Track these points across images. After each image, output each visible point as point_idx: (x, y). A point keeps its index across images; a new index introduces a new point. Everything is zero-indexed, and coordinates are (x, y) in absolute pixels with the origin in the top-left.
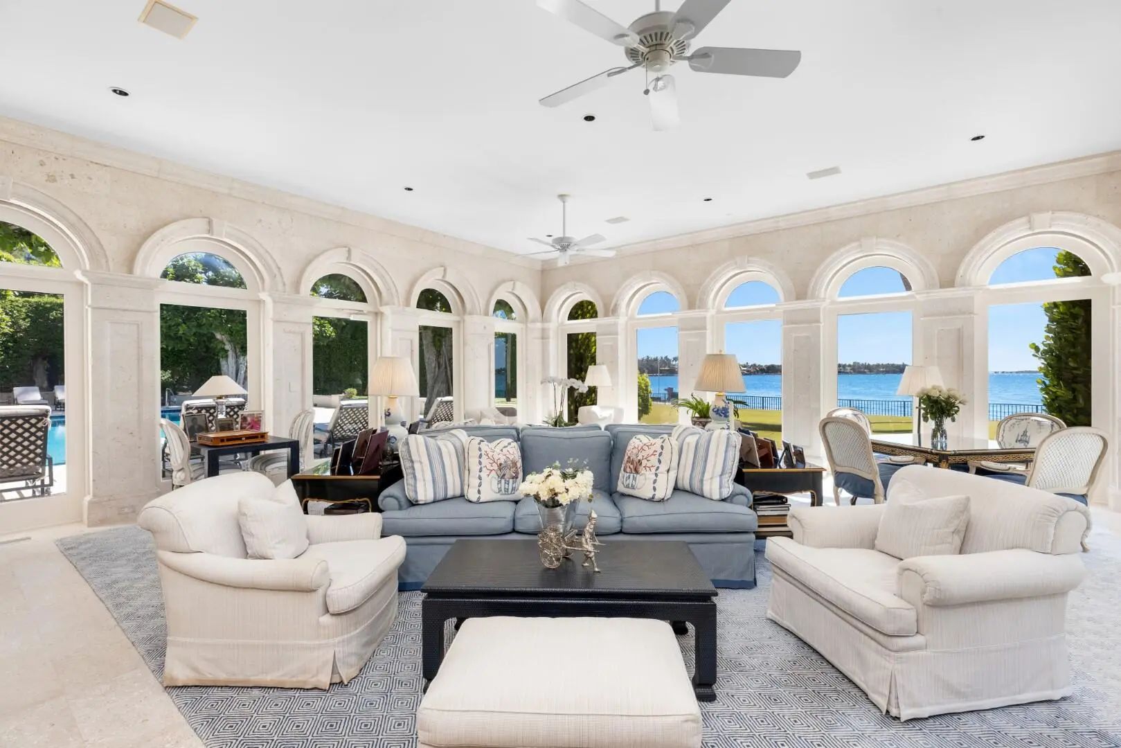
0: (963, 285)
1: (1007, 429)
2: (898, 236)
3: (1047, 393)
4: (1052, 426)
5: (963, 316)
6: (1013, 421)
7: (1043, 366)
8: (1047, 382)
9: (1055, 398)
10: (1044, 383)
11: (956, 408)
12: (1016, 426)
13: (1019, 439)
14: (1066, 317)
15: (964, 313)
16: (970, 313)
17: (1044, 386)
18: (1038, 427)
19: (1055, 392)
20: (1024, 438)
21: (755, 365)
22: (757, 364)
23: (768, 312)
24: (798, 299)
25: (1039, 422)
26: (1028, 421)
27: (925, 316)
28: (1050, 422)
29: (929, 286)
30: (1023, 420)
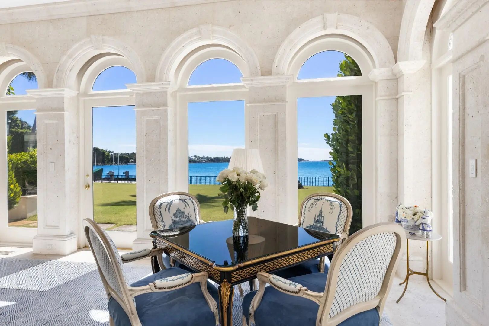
0: (278, 74)
1: (307, 209)
2: (230, 26)
3: (334, 172)
4: (341, 206)
5: (278, 103)
6: (312, 201)
7: (332, 151)
8: (335, 164)
9: (339, 175)
10: (333, 164)
11: (257, 194)
12: (314, 206)
13: (316, 219)
14: (345, 111)
15: (278, 101)
16: (283, 101)
17: (333, 167)
18: (330, 207)
19: (340, 171)
20: (320, 218)
21: (208, 157)
22: (209, 156)
23: (128, 96)
24: (148, 81)
25: (331, 202)
26: (323, 201)
27: (250, 102)
28: (339, 201)
29: (253, 74)
30: (319, 200)
